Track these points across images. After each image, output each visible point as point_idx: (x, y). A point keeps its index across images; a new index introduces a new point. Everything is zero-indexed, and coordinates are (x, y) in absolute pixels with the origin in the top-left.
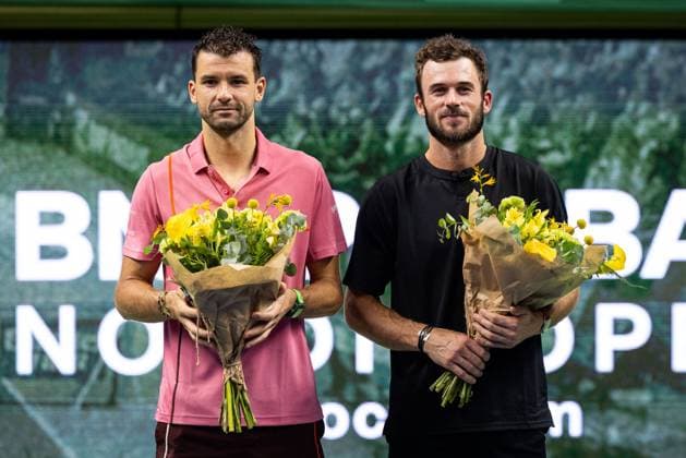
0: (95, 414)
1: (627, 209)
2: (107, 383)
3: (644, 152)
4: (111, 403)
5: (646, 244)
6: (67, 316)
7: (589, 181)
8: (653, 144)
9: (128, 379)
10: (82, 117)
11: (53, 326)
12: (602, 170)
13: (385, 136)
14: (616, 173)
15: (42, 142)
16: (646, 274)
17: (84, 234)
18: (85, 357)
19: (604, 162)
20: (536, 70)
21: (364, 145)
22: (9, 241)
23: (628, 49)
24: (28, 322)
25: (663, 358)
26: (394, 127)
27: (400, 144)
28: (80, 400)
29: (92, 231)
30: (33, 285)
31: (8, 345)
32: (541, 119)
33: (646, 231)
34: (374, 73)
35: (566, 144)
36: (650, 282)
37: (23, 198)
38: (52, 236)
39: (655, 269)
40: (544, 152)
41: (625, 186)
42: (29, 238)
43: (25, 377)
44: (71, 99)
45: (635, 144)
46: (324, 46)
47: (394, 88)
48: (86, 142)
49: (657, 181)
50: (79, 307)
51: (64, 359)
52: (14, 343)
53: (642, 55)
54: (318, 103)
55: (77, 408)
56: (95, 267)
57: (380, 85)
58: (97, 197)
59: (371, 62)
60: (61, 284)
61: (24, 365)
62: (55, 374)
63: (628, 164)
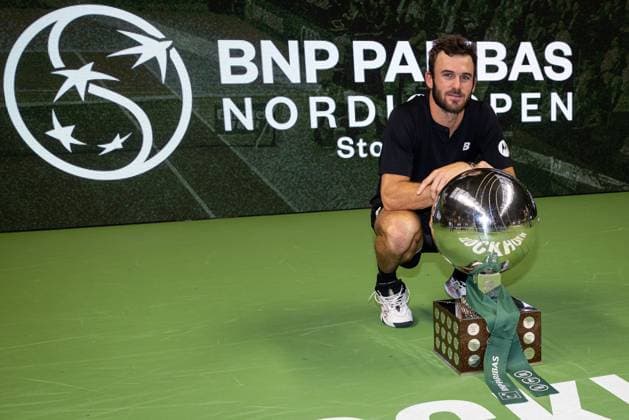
0: (265, 149)
3: (508, 24)
4: (273, 144)
6: (248, 102)
7: (486, 37)
8: (512, 20)
9: (280, 131)
12: (491, 31)
13: (397, 14)
14: (496, 34)
15: (228, 14)
16: (511, 78)
17: (253, 61)
18: (258, 122)
19: (492, 28)
21: (386, 18)
25: (517, 117)
26: (400, 9)
27: (403, 18)
28: (257, 143)
29: (258, 60)
31: (219, 118)
33: (509, 61)
35: (475, 19)
36: (512, 82)
37: (221, 43)
38: (237, 62)
39: (513, 77)
40: (467, 22)
43: (228, 133)
45: (505, 20)
48: (252, 14)
49: (514, 37)
50: (254, 98)
51: (248, 123)
52: (223, 116)
55: (256, 147)
56: (260, 77)
58: (259, 43)
60: (244, 85)
61: (228, 127)
62: (244, 130)
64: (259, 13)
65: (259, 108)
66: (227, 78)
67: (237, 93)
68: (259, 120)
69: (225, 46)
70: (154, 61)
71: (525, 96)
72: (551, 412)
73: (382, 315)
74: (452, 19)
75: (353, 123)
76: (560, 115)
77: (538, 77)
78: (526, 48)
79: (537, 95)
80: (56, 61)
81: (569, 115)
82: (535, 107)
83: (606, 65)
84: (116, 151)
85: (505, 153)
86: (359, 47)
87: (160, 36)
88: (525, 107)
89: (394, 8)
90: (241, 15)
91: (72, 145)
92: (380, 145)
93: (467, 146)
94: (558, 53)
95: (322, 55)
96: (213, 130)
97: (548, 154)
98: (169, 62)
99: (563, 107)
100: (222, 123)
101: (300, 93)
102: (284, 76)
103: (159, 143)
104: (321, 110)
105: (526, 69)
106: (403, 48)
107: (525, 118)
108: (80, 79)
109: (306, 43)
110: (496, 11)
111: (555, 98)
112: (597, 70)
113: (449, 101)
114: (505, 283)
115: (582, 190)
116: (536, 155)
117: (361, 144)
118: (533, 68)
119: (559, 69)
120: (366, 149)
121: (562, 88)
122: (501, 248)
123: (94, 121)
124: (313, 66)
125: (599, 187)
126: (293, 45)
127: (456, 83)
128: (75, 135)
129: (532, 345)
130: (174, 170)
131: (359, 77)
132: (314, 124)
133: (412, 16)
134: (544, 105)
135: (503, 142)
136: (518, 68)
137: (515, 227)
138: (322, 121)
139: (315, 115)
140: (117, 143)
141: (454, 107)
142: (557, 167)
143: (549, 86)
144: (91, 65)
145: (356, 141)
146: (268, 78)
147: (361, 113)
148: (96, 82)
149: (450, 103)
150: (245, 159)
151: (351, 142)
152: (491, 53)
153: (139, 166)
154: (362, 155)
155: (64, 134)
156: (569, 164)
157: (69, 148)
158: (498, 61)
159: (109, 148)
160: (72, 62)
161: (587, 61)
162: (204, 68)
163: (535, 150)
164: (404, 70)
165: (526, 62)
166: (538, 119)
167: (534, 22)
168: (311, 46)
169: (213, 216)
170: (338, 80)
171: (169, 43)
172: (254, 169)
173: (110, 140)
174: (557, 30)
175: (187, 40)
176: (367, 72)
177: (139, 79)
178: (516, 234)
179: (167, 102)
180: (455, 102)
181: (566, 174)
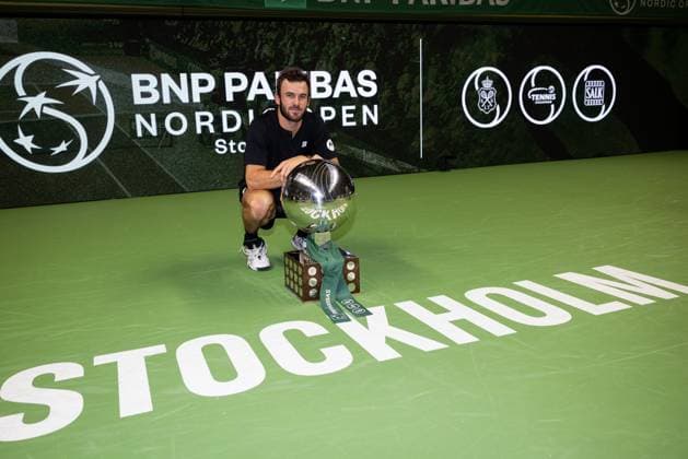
1: (327, 77)
2: (169, 139)
4: (171, 146)
5: (334, 88)
6: (153, 116)
9: (176, 136)
10: (152, 47)
11: (149, 121)
20: (299, 31)
22: (131, 91)
23: (326, 25)
24: (139, 119)
26: (256, 50)
29: (159, 87)
30: (140, 105)
32: (301, 47)
33: (333, 84)
34: (249, 31)
37: (133, 76)
38: (145, 89)
39: (336, 95)
41: (327, 70)
42: (137, 90)
43: (140, 138)
44: (148, 40)
46: (232, 23)
47: (255, 37)
51: (153, 131)
53: (330, 28)
54: (232, 42)
56: (161, 99)
57: (252, 37)
59: (247, 29)
60: (149, 105)
61: (140, 134)
63: (327, 63)
64: (159, 55)
65: (160, 121)
66: (138, 100)
67: (146, 111)
68: (161, 128)
69: (136, 78)
70: (88, 90)
71: (344, 108)
72: (367, 327)
73: (249, 262)
74: (293, 56)
75: (226, 129)
76: (369, 121)
77: (354, 94)
78: (344, 75)
79: (353, 107)
80: (20, 91)
81: (375, 120)
82: (351, 115)
83: (400, 85)
84: (62, 152)
85: (332, 148)
86: (229, 77)
87: (92, 72)
88: (345, 116)
89: (253, 50)
90: (148, 58)
91: (32, 149)
92: (244, 143)
93: (305, 144)
94: (367, 78)
95: (203, 83)
96: (129, 136)
97: (361, 148)
98: (98, 90)
99: (371, 115)
100: (135, 131)
101: (189, 110)
102: (177, 98)
103: (92, 146)
104: (204, 121)
105: (345, 89)
106: (260, 77)
107: (345, 123)
108: (37, 103)
109: (193, 75)
110: (323, 50)
111: (365, 109)
112: (394, 90)
113: (291, 113)
114: (333, 239)
115: (385, 172)
116: (353, 149)
117: (232, 144)
118: (350, 88)
119: (367, 89)
120: (235, 147)
121: (370, 102)
122: (330, 214)
123: (47, 132)
124: (197, 91)
125: (397, 170)
126: (183, 76)
127: (296, 101)
128: (34, 142)
129: (353, 281)
130: (103, 164)
131: (230, 98)
132: (199, 131)
133: (265, 55)
134: (358, 114)
135: (330, 141)
136: (339, 89)
137: (339, 199)
138: (205, 128)
139: (199, 124)
140: (63, 147)
141: (295, 118)
142: (369, 157)
143: (361, 101)
144: (44, 94)
145: (228, 142)
146: (167, 100)
147: (232, 122)
148: (48, 105)
149: (292, 115)
150: (152, 157)
151: (224, 142)
152: (321, 79)
153: (79, 162)
154: (233, 151)
155: (26, 141)
156: (375, 155)
157: (30, 151)
158: (325, 84)
159: (57, 150)
160: (31, 92)
161: (386, 83)
162: (122, 93)
163: (353, 146)
164: (260, 92)
165: (345, 84)
166: (354, 124)
167: (350, 57)
168: (196, 77)
169: (129, 195)
170: (215, 100)
171: (98, 77)
172: (158, 163)
173: (58, 145)
174: (366, 62)
175: (109, 75)
176: (235, 94)
177: (78, 103)
178: (341, 204)
179: (96, 117)
180: (295, 114)
181: (374, 162)
